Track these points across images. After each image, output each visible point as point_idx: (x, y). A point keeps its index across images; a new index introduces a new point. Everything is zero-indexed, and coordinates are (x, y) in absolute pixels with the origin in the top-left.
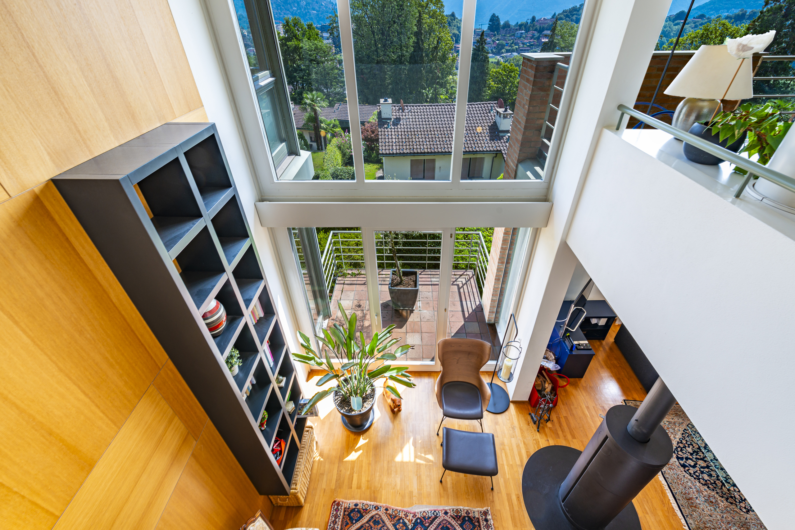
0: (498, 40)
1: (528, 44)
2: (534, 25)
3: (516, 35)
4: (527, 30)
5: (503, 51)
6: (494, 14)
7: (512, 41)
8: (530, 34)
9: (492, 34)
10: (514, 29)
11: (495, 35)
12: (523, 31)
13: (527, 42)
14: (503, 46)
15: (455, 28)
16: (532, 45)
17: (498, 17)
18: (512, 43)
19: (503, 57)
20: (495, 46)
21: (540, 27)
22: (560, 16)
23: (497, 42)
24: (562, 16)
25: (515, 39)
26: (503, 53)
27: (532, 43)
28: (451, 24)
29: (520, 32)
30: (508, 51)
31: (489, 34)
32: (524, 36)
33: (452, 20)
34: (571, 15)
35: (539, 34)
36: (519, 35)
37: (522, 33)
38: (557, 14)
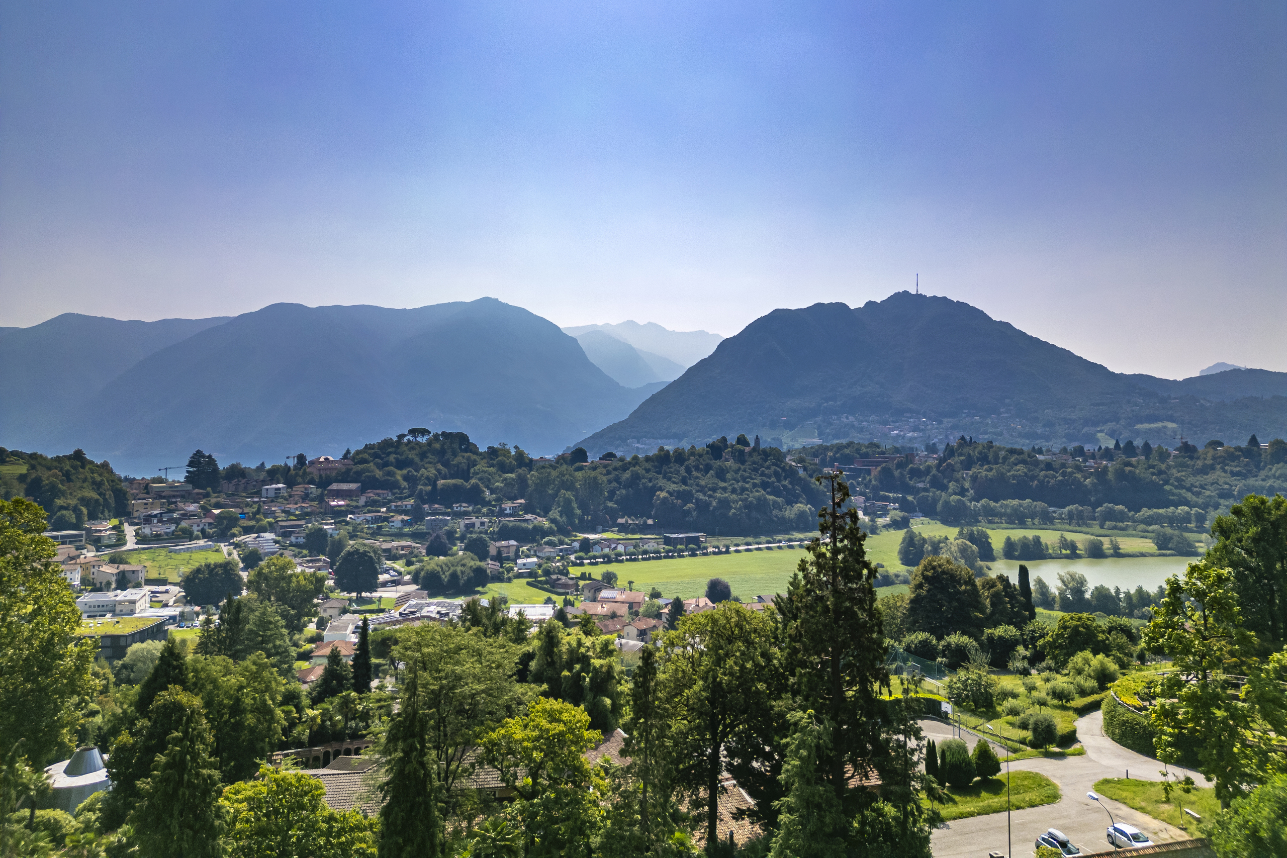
0: (217, 506)
1: (297, 512)
2: (305, 473)
3: (264, 493)
4: (290, 484)
5: (235, 530)
6: (198, 452)
7: (256, 506)
8: (298, 490)
9: (198, 494)
10: (256, 481)
11: (207, 495)
12: (281, 485)
13: (296, 509)
14: (233, 521)
15: (85, 485)
16: (308, 514)
17: (210, 457)
18: (258, 512)
19: (237, 546)
20: (211, 521)
21: (321, 476)
22: (361, 456)
23: (216, 511)
24: (366, 456)
25: (264, 502)
26: (234, 535)
27: (309, 510)
28: (73, 477)
29: (274, 486)
30: (247, 530)
31: (189, 493)
32: (286, 494)
33: (75, 467)
34: (384, 453)
35: (320, 491)
36: (272, 494)
37: (279, 489)
38: (352, 452)
